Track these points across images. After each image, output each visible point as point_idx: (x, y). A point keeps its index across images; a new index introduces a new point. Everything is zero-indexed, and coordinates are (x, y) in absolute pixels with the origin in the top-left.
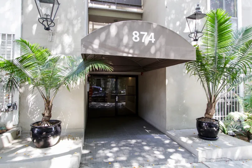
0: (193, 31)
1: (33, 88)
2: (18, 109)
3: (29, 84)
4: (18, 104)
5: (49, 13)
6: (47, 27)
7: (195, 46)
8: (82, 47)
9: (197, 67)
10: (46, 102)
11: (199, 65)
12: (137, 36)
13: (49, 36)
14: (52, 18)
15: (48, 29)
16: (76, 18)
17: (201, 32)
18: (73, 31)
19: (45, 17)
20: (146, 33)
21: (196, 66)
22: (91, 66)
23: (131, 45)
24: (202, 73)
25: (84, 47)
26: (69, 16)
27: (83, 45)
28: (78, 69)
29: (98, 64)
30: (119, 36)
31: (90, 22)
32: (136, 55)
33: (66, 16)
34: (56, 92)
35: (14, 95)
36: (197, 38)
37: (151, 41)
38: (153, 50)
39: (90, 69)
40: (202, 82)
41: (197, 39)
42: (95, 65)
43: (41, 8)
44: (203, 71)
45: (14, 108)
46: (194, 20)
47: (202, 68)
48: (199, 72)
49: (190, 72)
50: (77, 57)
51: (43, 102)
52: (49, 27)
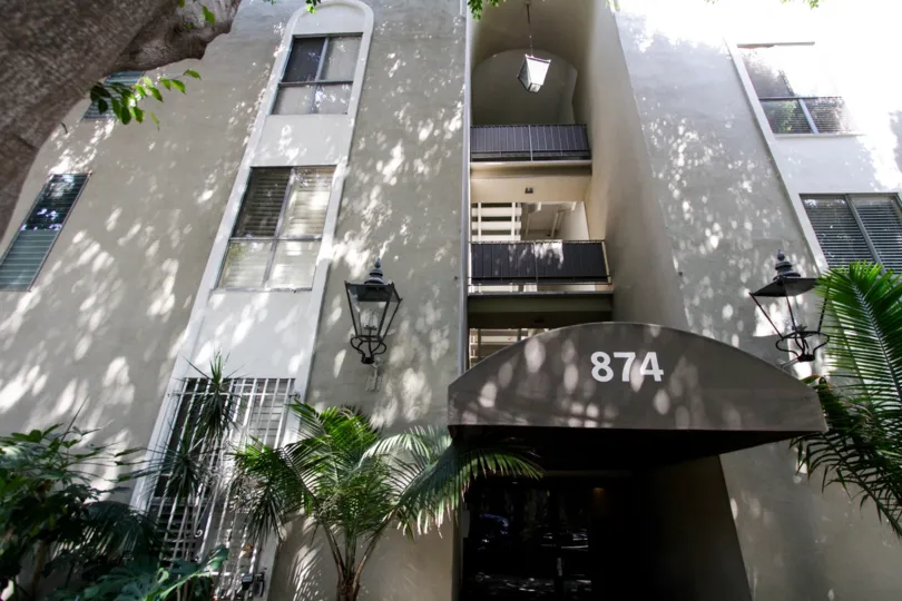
0: (786, 330)
1: (314, 526)
2: (265, 595)
3: (307, 514)
4: (268, 574)
5: (375, 323)
6: (368, 355)
7: (809, 380)
8: (452, 407)
9: (844, 454)
10: (342, 579)
11: (850, 447)
12: (605, 365)
13: (370, 377)
14: (382, 334)
15: (368, 361)
16: (439, 325)
17: (818, 333)
18: (429, 360)
19: (366, 333)
20: (630, 356)
21: (838, 449)
22: (475, 462)
23: (588, 391)
24: (873, 478)
25: (455, 406)
26: (420, 325)
27: (452, 402)
28: (438, 469)
29: (496, 456)
30: (552, 369)
31: (473, 330)
32: (609, 421)
33: (412, 325)
34: (373, 544)
35: (264, 547)
36: (809, 351)
37: (652, 377)
38: (661, 402)
39: (472, 472)
40: (886, 512)
41: (811, 353)
42: (487, 458)
43: (358, 310)
44: (874, 470)
45: (256, 592)
46: (782, 300)
47: (866, 458)
48: (858, 473)
49: (819, 471)
50: (435, 431)
51: (334, 576)
52: (372, 356)
